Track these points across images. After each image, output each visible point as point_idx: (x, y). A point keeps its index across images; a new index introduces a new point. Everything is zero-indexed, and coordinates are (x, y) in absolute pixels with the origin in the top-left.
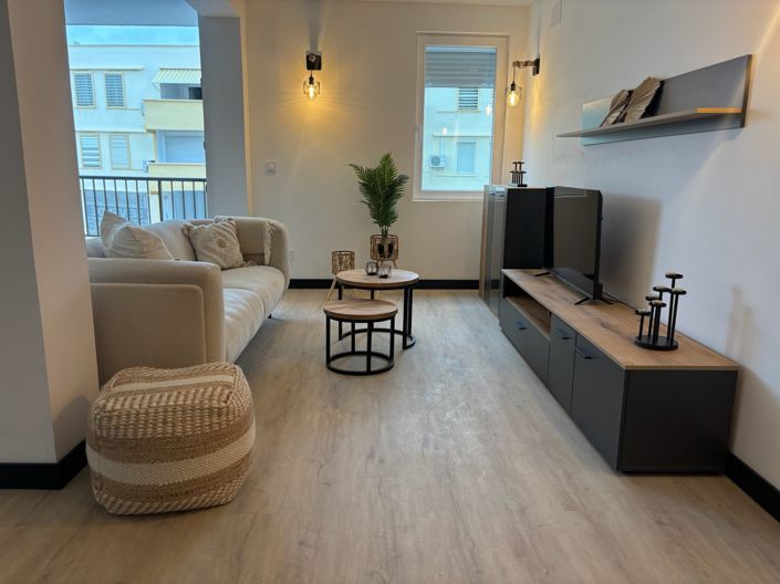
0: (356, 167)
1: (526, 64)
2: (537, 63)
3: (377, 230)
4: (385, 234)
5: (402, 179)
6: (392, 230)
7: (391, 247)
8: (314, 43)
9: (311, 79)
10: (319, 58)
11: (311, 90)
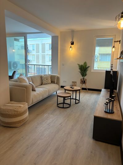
0: (78, 64)
1: (117, 41)
2: (120, 41)
3: (82, 78)
4: (84, 79)
5: (89, 67)
6: (85, 78)
7: (84, 81)
8: (73, 39)
9: (71, 47)
10: (73, 42)
11: (71, 49)
